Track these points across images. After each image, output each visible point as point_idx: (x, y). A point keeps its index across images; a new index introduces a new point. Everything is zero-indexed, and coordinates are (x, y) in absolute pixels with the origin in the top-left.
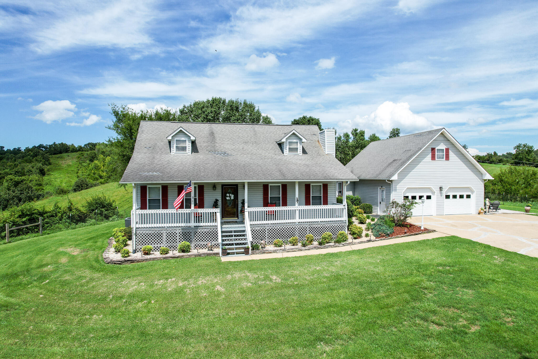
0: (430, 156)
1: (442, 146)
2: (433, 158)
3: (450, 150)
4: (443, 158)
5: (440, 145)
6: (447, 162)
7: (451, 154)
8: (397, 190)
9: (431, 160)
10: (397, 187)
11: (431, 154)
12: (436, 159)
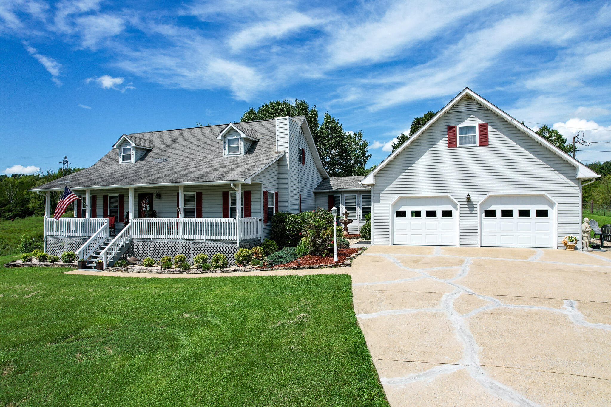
0: (445, 139)
1: (473, 122)
2: (452, 144)
3: (489, 127)
4: (475, 143)
5: (468, 119)
6: (484, 149)
7: (492, 132)
8: (381, 201)
9: (447, 148)
10: (381, 195)
11: (447, 136)
12: (458, 145)
